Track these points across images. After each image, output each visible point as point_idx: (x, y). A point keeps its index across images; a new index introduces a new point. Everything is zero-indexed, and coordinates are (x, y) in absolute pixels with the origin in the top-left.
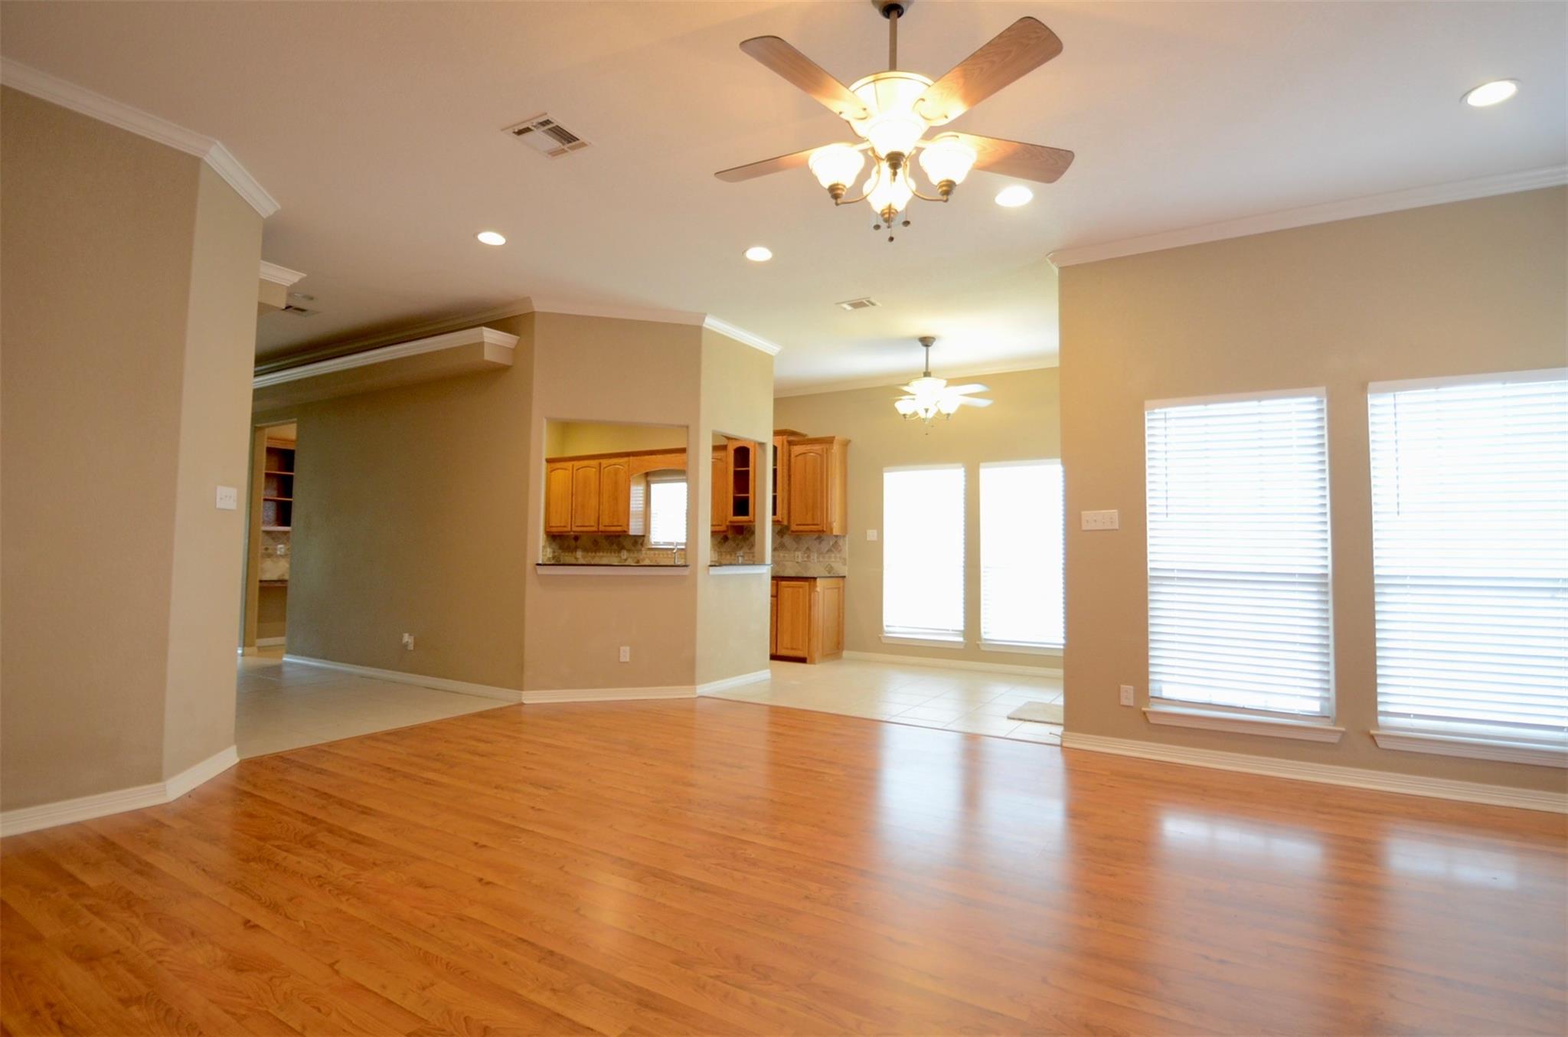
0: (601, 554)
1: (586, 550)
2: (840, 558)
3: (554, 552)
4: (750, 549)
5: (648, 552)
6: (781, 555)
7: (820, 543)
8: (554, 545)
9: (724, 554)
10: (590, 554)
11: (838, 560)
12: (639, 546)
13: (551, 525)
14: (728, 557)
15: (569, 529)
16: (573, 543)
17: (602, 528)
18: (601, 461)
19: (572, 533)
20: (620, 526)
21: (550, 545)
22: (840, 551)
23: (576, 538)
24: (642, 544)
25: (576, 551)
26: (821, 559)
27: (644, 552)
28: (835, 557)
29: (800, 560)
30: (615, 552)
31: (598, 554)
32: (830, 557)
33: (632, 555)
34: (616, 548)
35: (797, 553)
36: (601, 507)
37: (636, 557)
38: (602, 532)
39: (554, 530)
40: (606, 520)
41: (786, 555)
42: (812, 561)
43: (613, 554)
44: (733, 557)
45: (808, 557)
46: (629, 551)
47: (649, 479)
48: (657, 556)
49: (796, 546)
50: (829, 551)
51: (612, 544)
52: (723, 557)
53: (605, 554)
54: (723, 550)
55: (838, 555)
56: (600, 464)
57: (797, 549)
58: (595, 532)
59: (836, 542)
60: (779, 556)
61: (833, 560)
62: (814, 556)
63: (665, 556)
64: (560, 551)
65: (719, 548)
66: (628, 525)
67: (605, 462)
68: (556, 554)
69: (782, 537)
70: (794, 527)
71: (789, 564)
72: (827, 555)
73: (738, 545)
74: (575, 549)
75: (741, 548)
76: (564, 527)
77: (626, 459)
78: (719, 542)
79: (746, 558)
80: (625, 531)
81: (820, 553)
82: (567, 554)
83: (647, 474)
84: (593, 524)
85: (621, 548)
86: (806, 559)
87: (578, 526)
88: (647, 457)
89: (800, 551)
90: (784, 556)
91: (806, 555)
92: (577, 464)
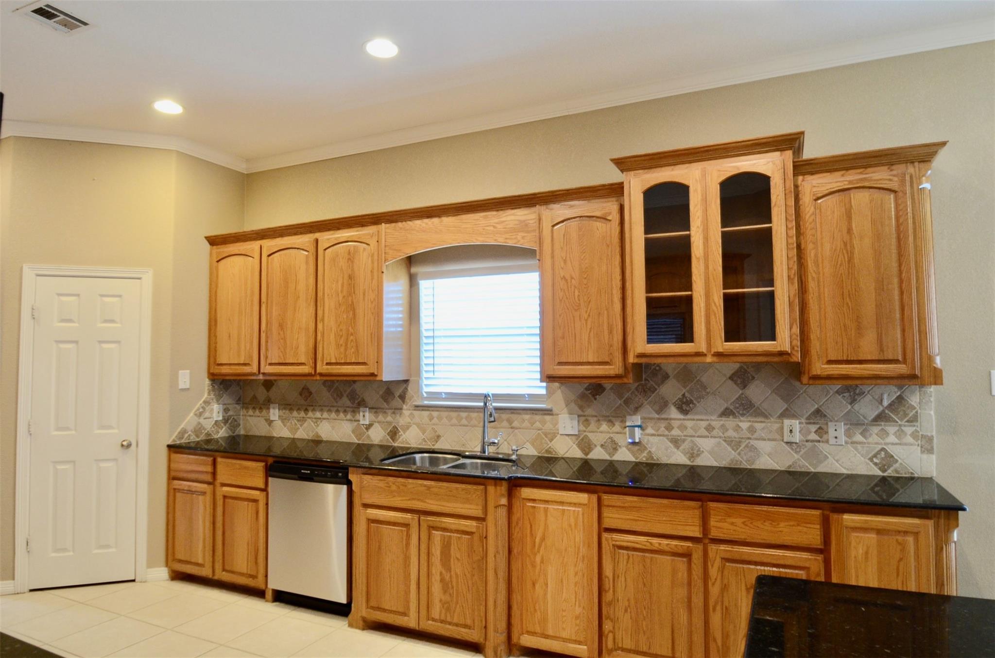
0: (318, 414)
1: (287, 406)
2: (914, 435)
3: (226, 410)
4: (659, 412)
5: (416, 413)
6: (745, 425)
7: (853, 401)
8: (227, 399)
9: (593, 421)
10: (295, 414)
11: (909, 439)
12: (397, 402)
13: (219, 361)
14: (604, 427)
15: (255, 369)
16: (261, 394)
17: (321, 368)
18: (317, 235)
19: (261, 377)
20: (364, 364)
21: (219, 398)
22: (913, 420)
23: (268, 384)
24: (403, 397)
25: (268, 409)
26: (859, 438)
27: (406, 412)
28: (900, 434)
29: (797, 437)
30: (345, 411)
31: (310, 414)
32: (884, 434)
33: (381, 417)
34: (348, 403)
35: (787, 422)
36: (320, 326)
37: (389, 423)
38: (321, 375)
39: (225, 370)
40: (330, 351)
41: (758, 426)
42: (832, 441)
43: (342, 415)
44: (617, 427)
45: (821, 431)
46: (375, 409)
47: (414, 270)
48: (435, 420)
49: (782, 406)
50: (880, 418)
51: (340, 396)
52: (593, 426)
53: (325, 415)
54: (589, 411)
55: (909, 430)
56: (317, 241)
57: (786, 414)
58: (309, 375)
59: (900, 399)
60: (738, 428)
61: (892, 439)
62: (837, 431)
63: (454, 421)
64: (238, 407)
65: (581, 408)
66: (379, 362)
67: (326, 238)
68: (230, 413)
69: (744, 386)
70: (819, 367)
71: (765, 447)
72: (875, 430)
73: (627, 402)
74: (266, 404)
75: (636, 410)
76: (245, 364)
77: (371, 230)
78: (582, 396)
79: (650, 430)
80: (373, 375)
81: (854, 423)
82: (251, 412)
83: (410, 261)
84: (302, 359)
85: (358, 404)
86: (813, 436)
87: (271, 364)
88: (418, 223)
89: (794, 416)
90: (752, 430)
91: (813, 428)
92: (269, 244)
